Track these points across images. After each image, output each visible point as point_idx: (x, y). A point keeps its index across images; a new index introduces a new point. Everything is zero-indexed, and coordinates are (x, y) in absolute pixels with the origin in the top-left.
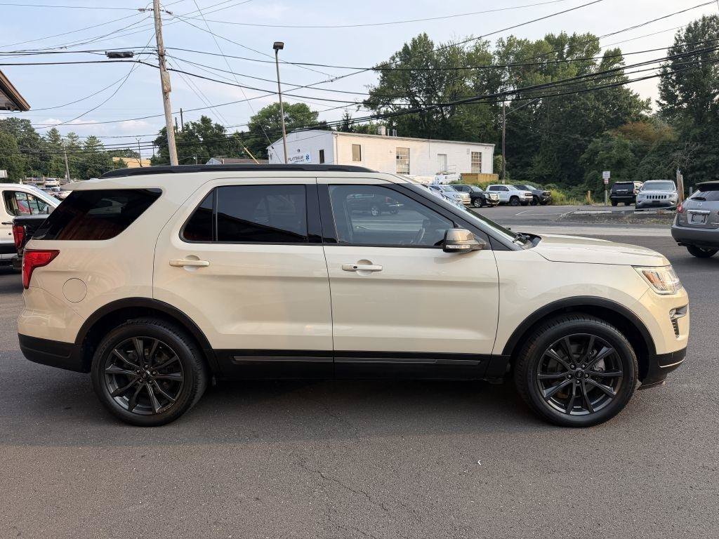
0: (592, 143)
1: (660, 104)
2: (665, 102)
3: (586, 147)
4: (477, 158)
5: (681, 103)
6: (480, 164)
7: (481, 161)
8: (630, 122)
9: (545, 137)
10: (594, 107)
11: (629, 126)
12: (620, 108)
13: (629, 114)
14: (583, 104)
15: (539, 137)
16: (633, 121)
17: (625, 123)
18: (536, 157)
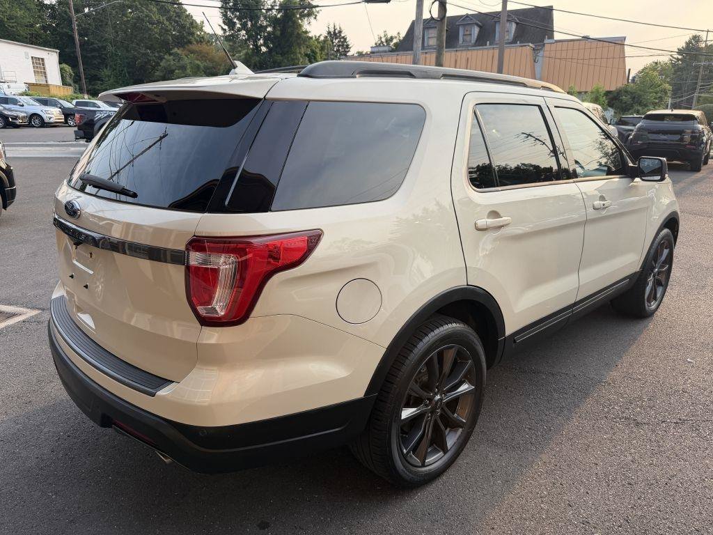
0: (164, 61)
1: (223, 29)
2: (226, 27)
3: (158, 64)
4: (39, 64)
5: (239, 30)
6: (45, 73)
7: (44, 69)
8: (195, 43)
9: (110, 48)
10: (159, 22)
11: (195, 47)
12: (183, 27)
13: (193, 34)
14: (147, 16)
15: (104, 48)
16: (197, 42)
17: (191, 43)
18: (105, 70)
